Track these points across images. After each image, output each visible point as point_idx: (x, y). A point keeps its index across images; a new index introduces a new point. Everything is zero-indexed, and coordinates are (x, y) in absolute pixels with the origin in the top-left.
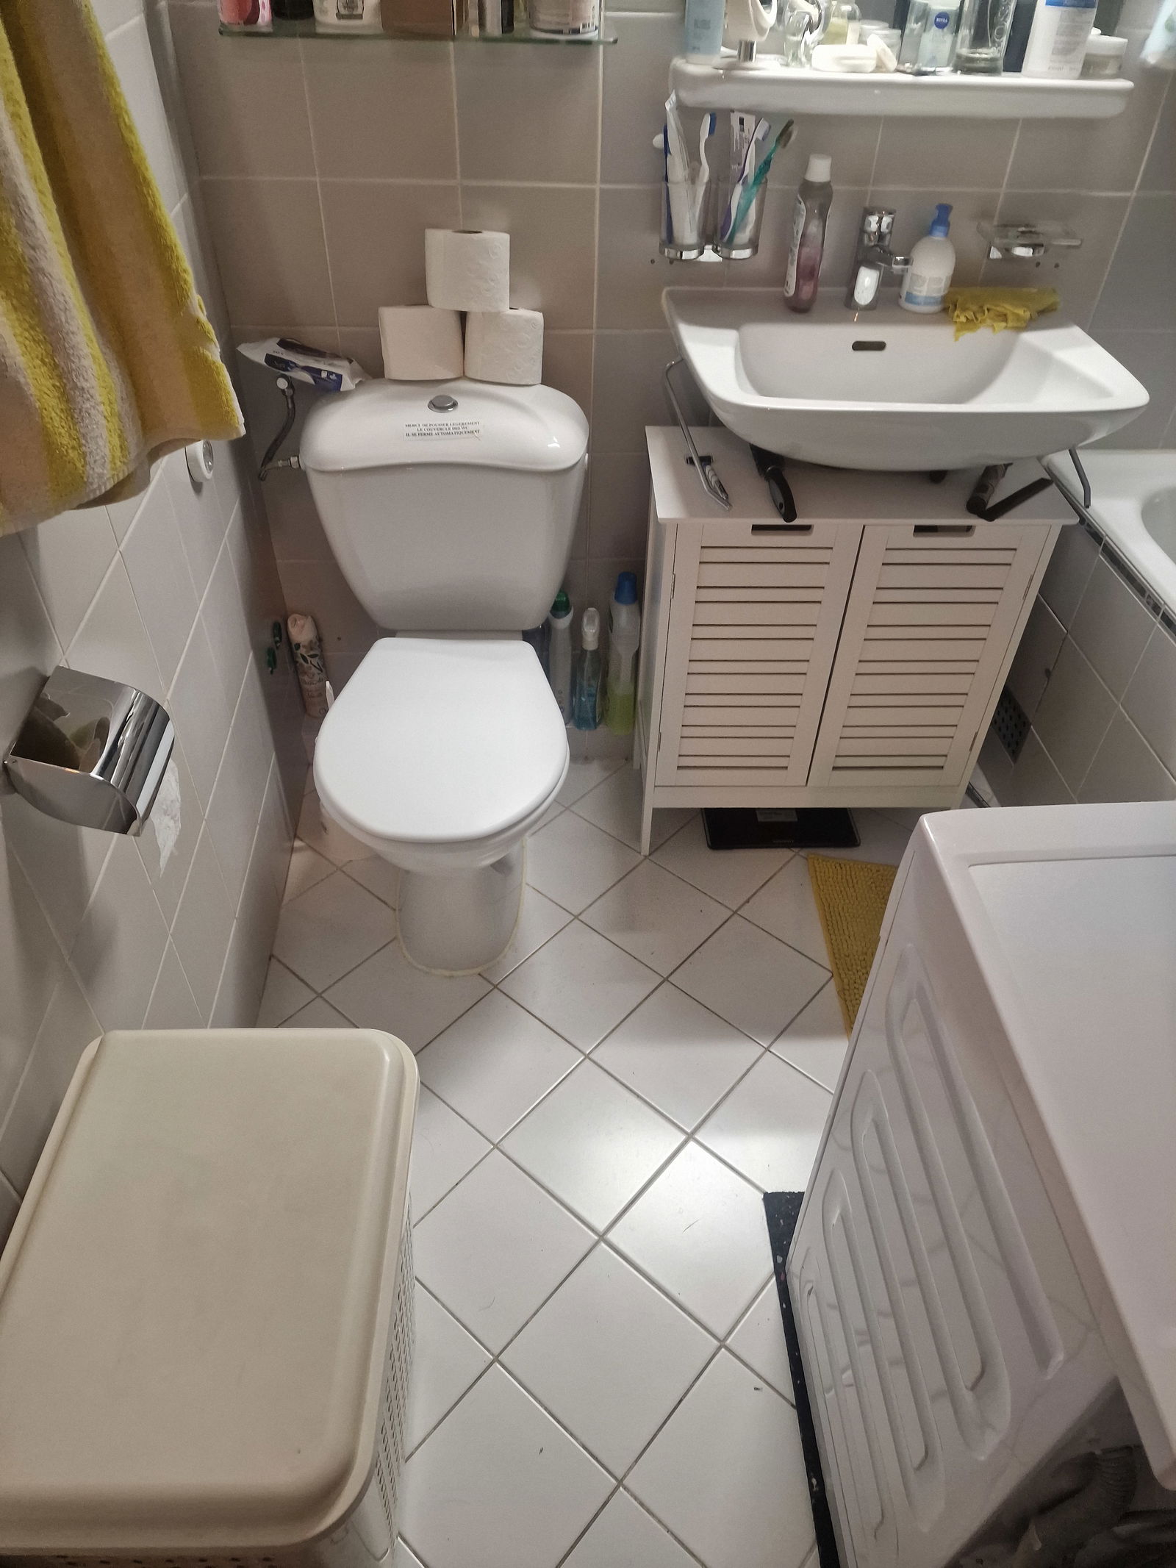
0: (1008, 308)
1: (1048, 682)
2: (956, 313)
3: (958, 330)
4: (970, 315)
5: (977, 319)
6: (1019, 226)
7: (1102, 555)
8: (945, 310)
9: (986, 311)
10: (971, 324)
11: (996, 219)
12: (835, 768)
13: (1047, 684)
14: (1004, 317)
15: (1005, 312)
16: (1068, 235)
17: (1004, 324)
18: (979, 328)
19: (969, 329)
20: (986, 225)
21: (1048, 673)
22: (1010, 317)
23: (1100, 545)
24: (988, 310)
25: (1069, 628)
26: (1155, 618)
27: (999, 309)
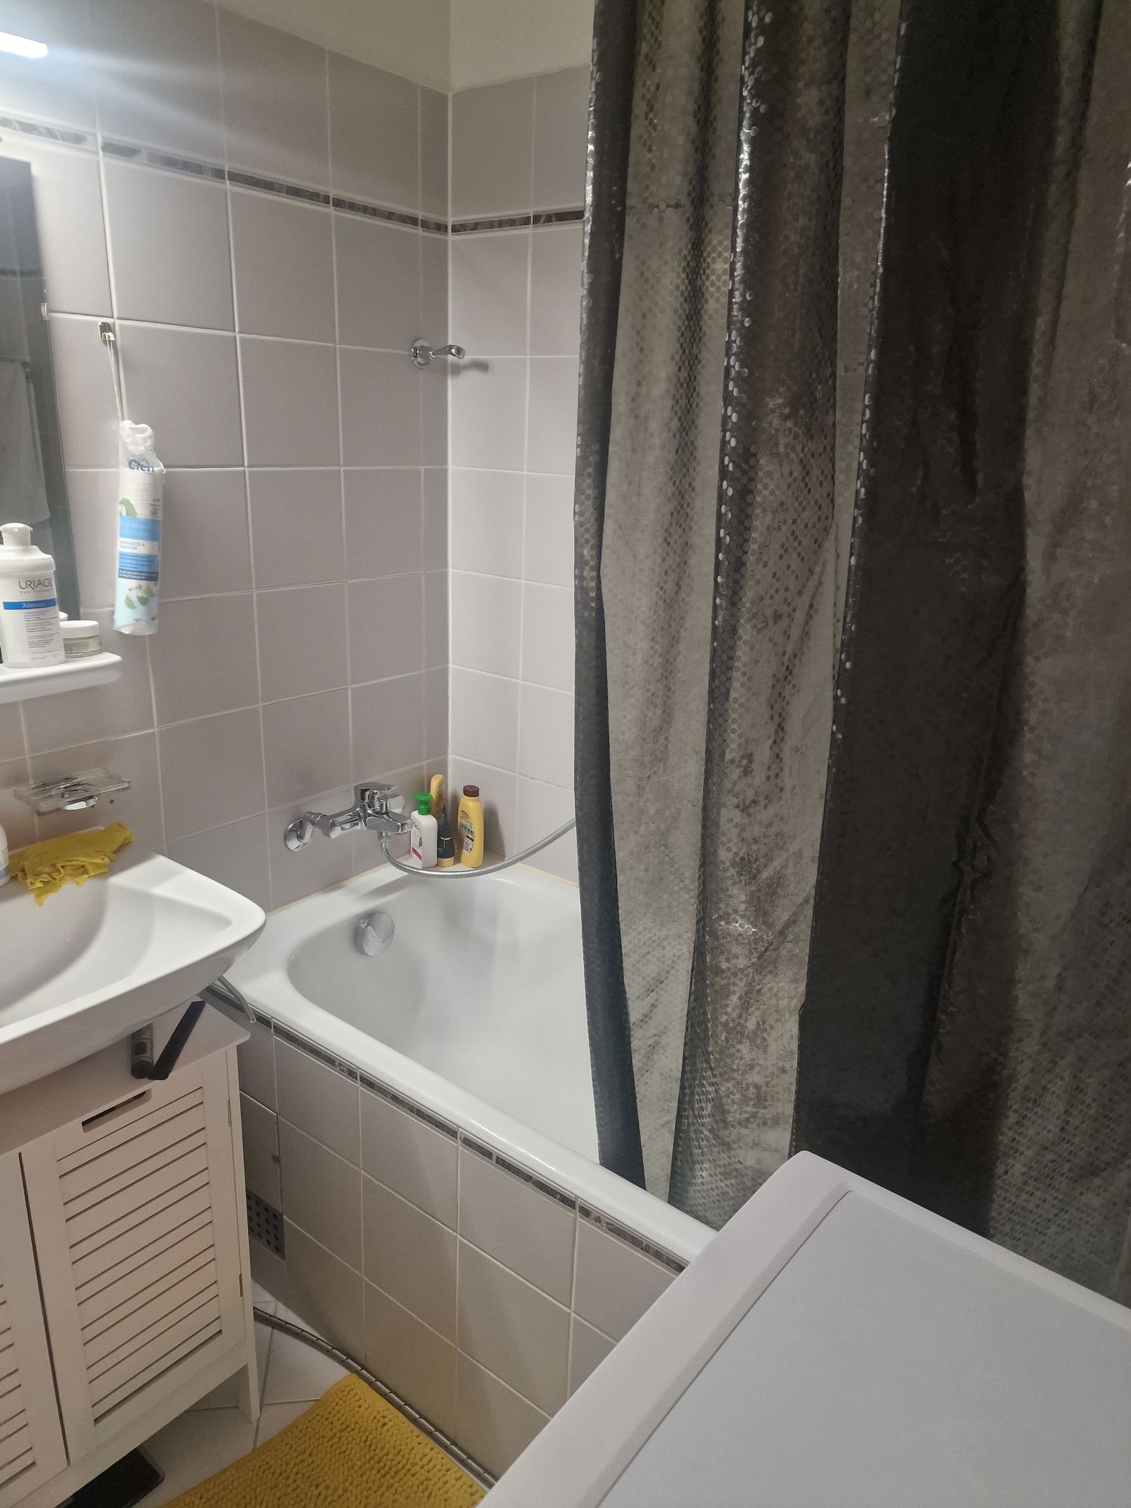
0: (81, 860)
1: (280, 1167)
2: (29, 881)
3: (38, 896)
4: (45, 877)
5: (54, 879)
6: (58, 782)
7: (275, 1035)
8: (14, 878)
9: (62, 870)
10: (50, 885)
11: (31, 782)
12: (97, 1421)
13: (280, 1169)
14: (82, 870)
15: (82, 864)
16: (113, 778)
17: (85, 876)
18: (61, 886)
19: (48, 892)
20: (24, 790)
21: (277, 1160)
22: (89, 867)
23: (271, 1028)
24: (62, 867)
25: (277, 1110)
26: (356, 1083)
27: (73, 863)
